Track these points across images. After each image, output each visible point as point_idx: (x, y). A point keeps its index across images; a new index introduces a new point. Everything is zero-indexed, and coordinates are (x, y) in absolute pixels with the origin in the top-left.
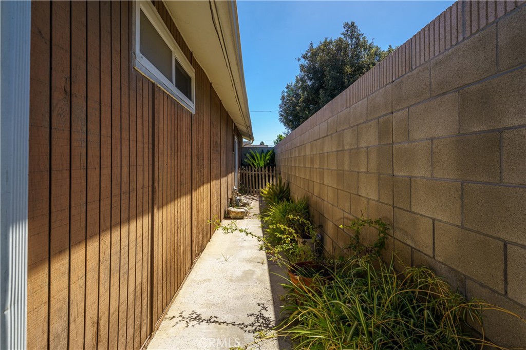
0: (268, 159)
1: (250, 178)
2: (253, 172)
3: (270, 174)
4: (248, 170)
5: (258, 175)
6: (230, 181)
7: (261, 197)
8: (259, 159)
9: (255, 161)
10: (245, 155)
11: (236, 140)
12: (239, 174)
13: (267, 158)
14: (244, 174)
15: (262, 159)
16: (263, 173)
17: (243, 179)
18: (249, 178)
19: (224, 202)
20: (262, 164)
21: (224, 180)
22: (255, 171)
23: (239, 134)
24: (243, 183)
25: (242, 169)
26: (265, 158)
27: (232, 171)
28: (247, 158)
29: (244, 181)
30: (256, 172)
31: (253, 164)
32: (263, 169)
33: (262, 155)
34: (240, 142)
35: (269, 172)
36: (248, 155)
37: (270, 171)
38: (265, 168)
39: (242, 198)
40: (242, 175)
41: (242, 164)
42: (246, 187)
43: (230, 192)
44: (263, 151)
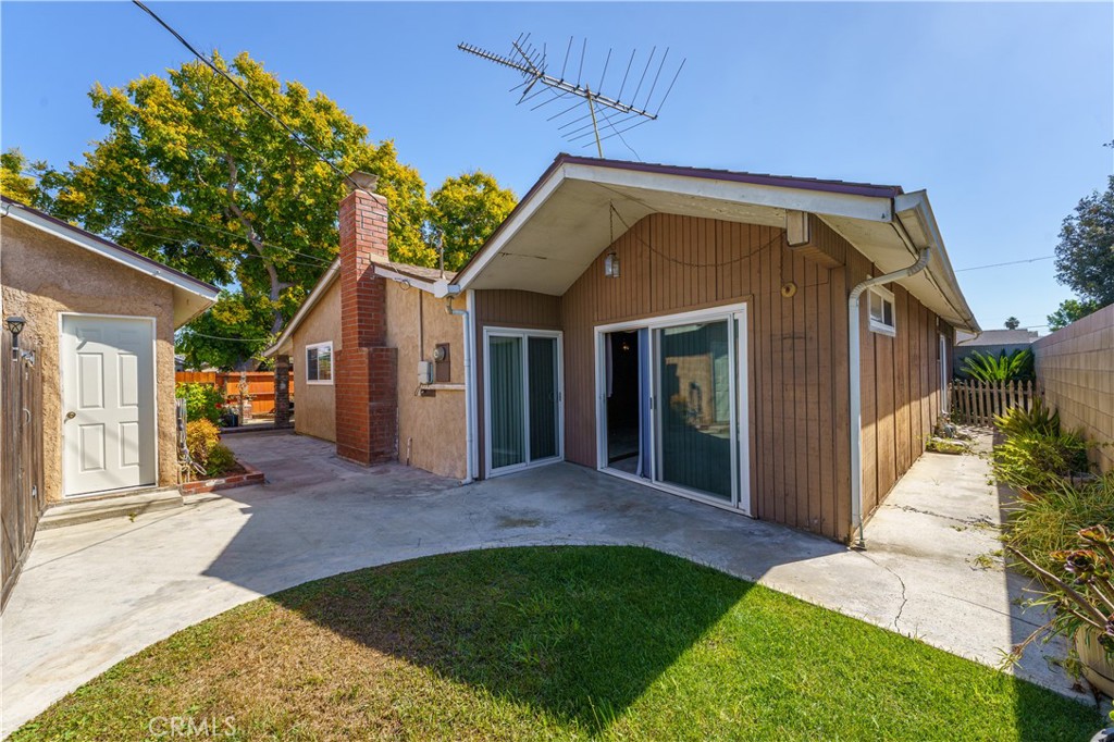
0: (1016, 367)
1: (974, 399)
2: (980, 390)
3: (1020, 393)
4: (970, 385)
5: (992, 395)
6: (936, 403)
7: (996, 429)
8: (995, 365)
9: (985, 370)
10: (963, 360)
11: (943, 338)
12: (950, 392)
13: (1014, 364)
14: (960, 393)
15: (1002, 367)
16: (1003, 390)
17: (958, 398)
18: (970, 398)
19: (926, 431)
20: (1002, 374)
21: (925, 400)
22: (984, 387)
23: (947, 328)
24: (958, 406)
25: (956, 384)
26: (1009, 364)
27: (938, 387)
28: (966, 365)
29: (961, 403)
30: (987, 389)
31: (980, 374)
32: (1003, 384)
33: (1002, 360)
34: (950, 340)
35: (1016, 389)
36: (967, 360)
37: (1020, 388)
38: (1007, 382)
39: (958, 427)
40: (955, 395)
41: (954, 375)
42: (963, 411)
43: (934, 418)
44: (1003, 353)
